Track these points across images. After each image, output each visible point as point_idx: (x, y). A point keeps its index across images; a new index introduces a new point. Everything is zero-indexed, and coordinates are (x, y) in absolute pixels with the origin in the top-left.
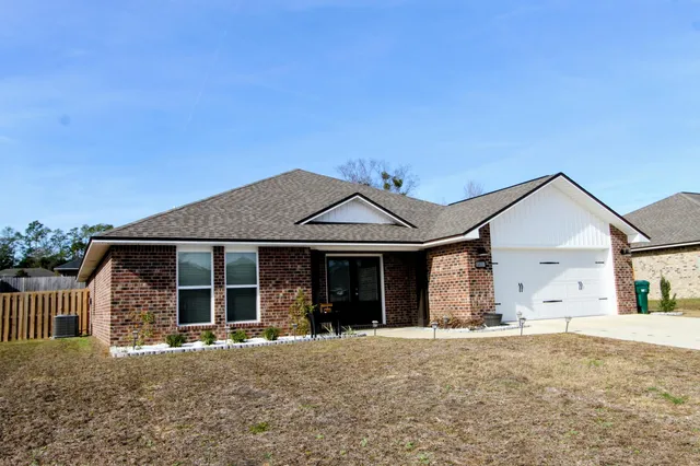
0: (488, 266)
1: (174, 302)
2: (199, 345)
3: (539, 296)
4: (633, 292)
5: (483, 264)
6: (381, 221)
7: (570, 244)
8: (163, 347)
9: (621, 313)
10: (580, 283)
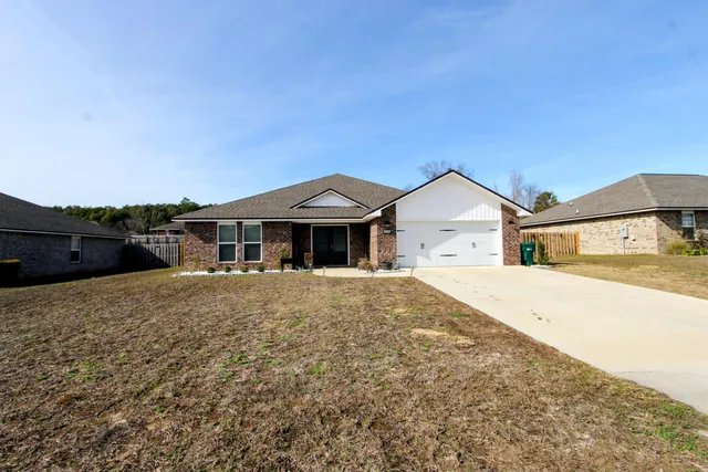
0: (393, 233)
1: (216, 250)
2: (223, 273)
3: (436, 252)
4: (519, 251)
5: (389, 232)
6: (348, 205)
7: (461, 218)
8: (206, 273)
9: (505, 264)
10: (474, 244)
